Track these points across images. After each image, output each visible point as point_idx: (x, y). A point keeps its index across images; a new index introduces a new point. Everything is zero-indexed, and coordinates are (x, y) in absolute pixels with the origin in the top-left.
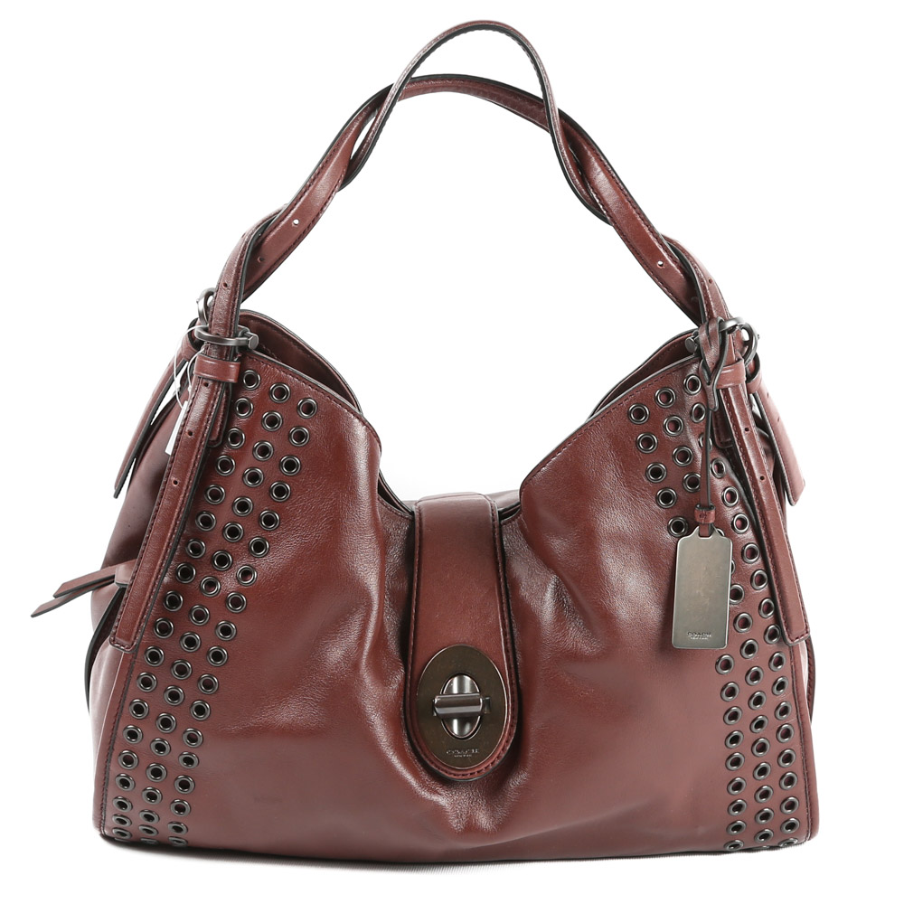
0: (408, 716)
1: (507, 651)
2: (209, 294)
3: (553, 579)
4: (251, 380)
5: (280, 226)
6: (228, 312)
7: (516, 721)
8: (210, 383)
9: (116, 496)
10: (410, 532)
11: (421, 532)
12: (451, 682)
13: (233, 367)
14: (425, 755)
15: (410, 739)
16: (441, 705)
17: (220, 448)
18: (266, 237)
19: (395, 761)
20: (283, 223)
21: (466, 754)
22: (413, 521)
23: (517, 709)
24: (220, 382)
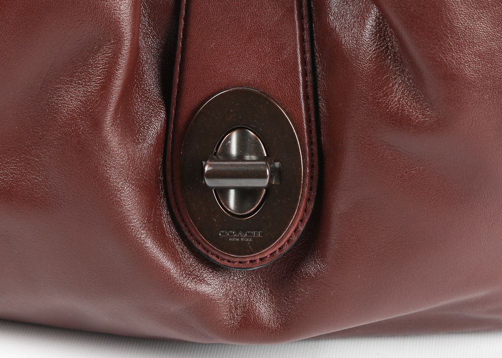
0: (169, 178)
1: (306, 97)
3: (374, 11)
7: (314, 194)
12: (229, 139)
14: (189, 231)
15: (170, 208)
16: (213, 175)
19: (150, 245)
21: (244, 237)
23: (316, 178)
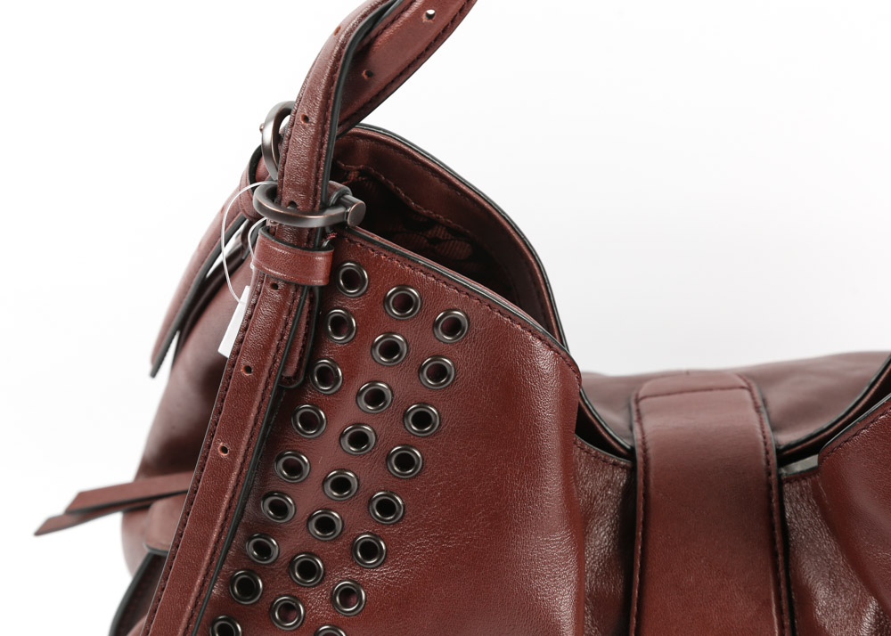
2: (283, 113)
4: (353, 280)
5: (401, 21)
6: (310, 166)
8: (281, 285)
9: (154, 374)
10: (629, 491)
11: (646, 496)
13: (321, 259)
17: (301, 390)
18: (377, 36)
20: (407, 15)
22: (632, 471)
24: (297, 286)
